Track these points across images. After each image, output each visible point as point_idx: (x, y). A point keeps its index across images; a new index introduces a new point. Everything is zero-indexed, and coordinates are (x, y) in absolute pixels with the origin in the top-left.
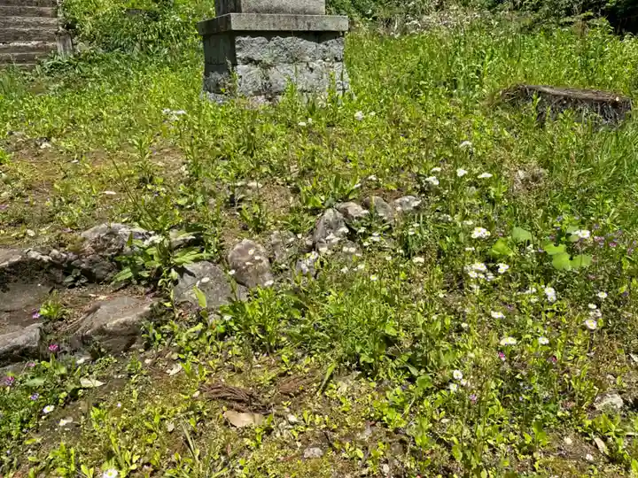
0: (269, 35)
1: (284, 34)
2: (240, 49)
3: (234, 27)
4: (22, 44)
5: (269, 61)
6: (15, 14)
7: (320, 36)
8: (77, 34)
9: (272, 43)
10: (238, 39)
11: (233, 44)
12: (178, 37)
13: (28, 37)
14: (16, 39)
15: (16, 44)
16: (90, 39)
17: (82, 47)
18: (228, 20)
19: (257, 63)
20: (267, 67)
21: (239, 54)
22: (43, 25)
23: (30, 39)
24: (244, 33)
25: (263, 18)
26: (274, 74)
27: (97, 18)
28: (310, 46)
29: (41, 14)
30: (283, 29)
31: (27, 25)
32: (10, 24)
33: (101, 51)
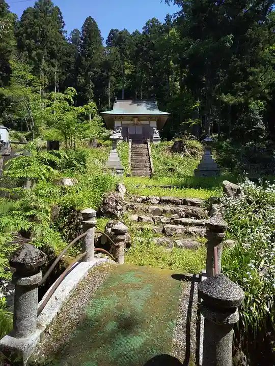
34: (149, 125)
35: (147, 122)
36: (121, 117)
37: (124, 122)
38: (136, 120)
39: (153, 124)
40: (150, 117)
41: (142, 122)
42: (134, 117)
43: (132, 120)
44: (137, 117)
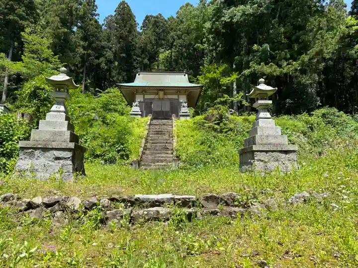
0: (267, 152)
1: (273, 151)
2: (256, 156)
3: (254, 149)
4: (160, 164)
5: (267, 160)
6: (158, 154)
7: (286, 152)
8: (180, 160)
9: (268, 154)
10: (255, 153)
11: (253, 155)
12: (218, 160)
13: (162, 161)
14: (158, 162)
15: (158, 164)
16: (184, 162)
17: (181, 164)
18: (252, 147)
19: (262, 161)
20: (265, 162)
21: (256, 158)
22: (168, 157)
23: (162, 162)
24: (258, 151)
25: (264, 146)
26: (269, 165)
27: (187, 154)
28: (283, 155)
29: (167, 153)
30: (272, 150)
31: (162, 157)
32: (156, 157)
33: (188, 166)
34: (178, 99)
35: (175, 97)
36: (144, 90)
37: (147, 97)
38: (161, 93)
39: (183, 99)
40: (179, 90)
41: (170, 97)
42: (160, 90)
43: (157, 94)
44: (162, 90)
